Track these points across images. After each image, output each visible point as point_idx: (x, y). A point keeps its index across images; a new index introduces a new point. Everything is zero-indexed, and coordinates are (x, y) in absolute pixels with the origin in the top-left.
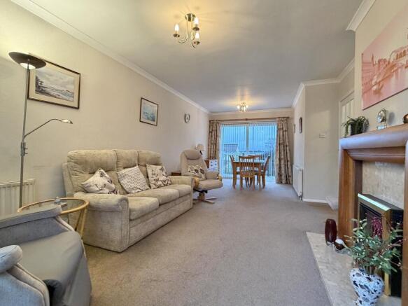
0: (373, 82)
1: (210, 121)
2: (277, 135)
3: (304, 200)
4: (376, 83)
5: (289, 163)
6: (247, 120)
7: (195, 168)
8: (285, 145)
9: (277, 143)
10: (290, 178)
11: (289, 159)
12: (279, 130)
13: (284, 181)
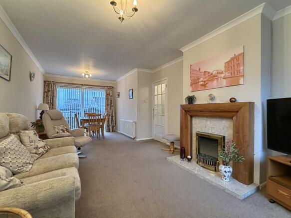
0: (200, 80)
1: (45, 82)
2: (106, 99)
3: (138, 140)
4: (202, 81)
5: (114, 118)
6: (82, 85)
7: (61, 128)
8: (111, 105)
9: (106, 104)
10: (115, 128)
11: (114, 115)
12: (107, 95)
13: (111, 130)
